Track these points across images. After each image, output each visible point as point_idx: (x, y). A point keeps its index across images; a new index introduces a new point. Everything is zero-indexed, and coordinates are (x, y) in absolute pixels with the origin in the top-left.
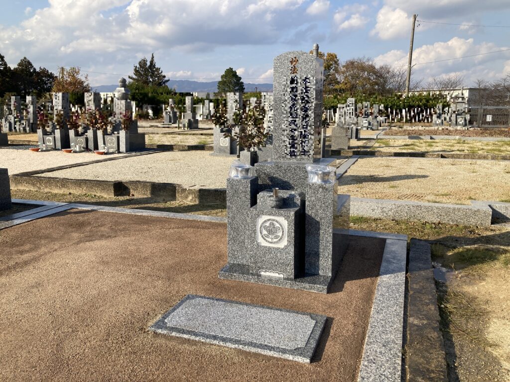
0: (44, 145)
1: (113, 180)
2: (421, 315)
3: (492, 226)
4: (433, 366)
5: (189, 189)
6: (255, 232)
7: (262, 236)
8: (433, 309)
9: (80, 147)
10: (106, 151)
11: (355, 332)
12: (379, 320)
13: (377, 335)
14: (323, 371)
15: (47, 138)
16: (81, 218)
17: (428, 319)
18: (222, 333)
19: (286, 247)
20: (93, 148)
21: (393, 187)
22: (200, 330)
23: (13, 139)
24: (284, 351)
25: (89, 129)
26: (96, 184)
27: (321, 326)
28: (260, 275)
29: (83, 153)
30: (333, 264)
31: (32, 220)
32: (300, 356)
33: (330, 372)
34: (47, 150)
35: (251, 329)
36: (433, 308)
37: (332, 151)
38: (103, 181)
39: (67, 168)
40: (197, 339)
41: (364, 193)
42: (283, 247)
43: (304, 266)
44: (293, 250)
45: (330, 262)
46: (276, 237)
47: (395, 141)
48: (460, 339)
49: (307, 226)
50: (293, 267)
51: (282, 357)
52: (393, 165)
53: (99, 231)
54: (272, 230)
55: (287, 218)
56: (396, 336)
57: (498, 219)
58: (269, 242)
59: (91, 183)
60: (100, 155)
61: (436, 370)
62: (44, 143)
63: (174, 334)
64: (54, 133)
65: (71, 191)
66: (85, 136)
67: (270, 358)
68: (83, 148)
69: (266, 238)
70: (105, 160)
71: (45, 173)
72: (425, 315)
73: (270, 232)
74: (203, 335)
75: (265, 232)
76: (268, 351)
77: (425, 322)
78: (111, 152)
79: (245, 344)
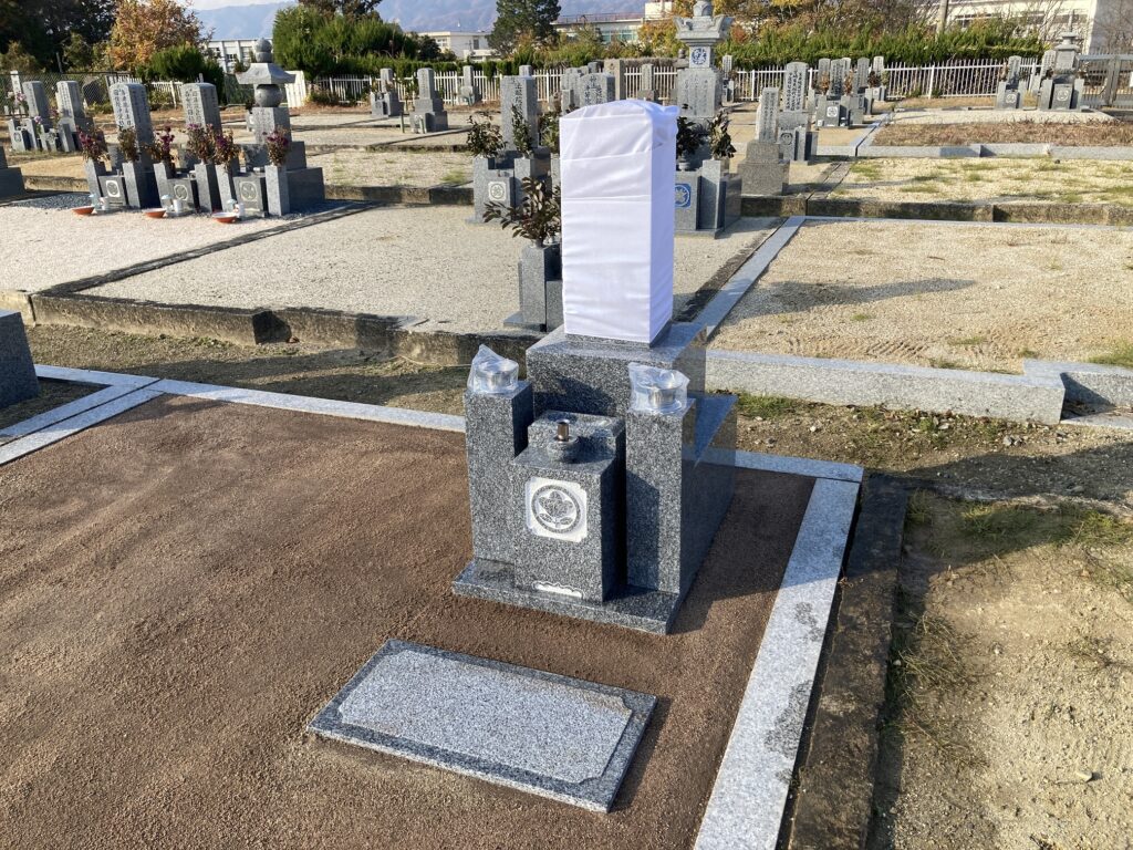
0: (102, 199)
1: (251, 307)
2: (848, 689)
3: (1064, 422)
4: (843, 818)
5: (413, 333)
6: (522, 508)
7: (537, 518)
8: (875, 673)
9: (182, 204)
10: (238, 215)
11: (707, 735)
12: (760, 703)
13: (748, 741)
14: (630, 831)
15: (108, 182)
16: (183, 424)
17: (860, 700)
18: (447, 741)
19: (585, 541)
20: (210, 204)
21: (861, 318)
22: (404, 733)
23: (36, 174)
24: (560, 787)
25: (198, 162)
26: (216, 317)
27: (640, 722)
28: (536, 591)
29: (190, 218)
30: (683, 573)
31: (83, 430)
32: (590, 799)
33: (643, 834)
34: (110, 212)
35: (504, 732)
36: (874, 668)
37: (745, 200)
38: (231, 310)
39: (154, 268)
40: (398, 753)
41: (793, 339)
42: (579, 540)
43: (626, 572)
44: (599, 548)
45: (676, 568)
46: (566, 521)
47: (895, 166)
48: (916, 746)
49: (628, 496)
50: (599, 579)
51: (556, 799)
52: (874, 245)
53: (219, 461)
54: (556, 508)
55: (586, 485)
56: (786, 746)
57: (1079, 403)
58: (550, 529)
59: (203, 313)
60: (227, 225)
61: (847, 829)
62: (102, 196)
63: (354, 741)
64: (122, 170)
65: (165, 331)
66: (190, 178)
67: (534, 800)
68: (190, 205)
69: (545, 522)
70: (237, 242)
71: (107, 286)
72: (855, 689)
73: (553, 511)
74: (410, 746)
75: (542, 511)
76: (530, 786)
77: (852, 707)
78: (252, 214)
79: (485, 769)
